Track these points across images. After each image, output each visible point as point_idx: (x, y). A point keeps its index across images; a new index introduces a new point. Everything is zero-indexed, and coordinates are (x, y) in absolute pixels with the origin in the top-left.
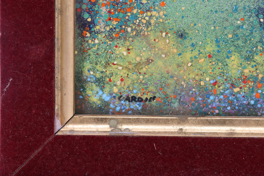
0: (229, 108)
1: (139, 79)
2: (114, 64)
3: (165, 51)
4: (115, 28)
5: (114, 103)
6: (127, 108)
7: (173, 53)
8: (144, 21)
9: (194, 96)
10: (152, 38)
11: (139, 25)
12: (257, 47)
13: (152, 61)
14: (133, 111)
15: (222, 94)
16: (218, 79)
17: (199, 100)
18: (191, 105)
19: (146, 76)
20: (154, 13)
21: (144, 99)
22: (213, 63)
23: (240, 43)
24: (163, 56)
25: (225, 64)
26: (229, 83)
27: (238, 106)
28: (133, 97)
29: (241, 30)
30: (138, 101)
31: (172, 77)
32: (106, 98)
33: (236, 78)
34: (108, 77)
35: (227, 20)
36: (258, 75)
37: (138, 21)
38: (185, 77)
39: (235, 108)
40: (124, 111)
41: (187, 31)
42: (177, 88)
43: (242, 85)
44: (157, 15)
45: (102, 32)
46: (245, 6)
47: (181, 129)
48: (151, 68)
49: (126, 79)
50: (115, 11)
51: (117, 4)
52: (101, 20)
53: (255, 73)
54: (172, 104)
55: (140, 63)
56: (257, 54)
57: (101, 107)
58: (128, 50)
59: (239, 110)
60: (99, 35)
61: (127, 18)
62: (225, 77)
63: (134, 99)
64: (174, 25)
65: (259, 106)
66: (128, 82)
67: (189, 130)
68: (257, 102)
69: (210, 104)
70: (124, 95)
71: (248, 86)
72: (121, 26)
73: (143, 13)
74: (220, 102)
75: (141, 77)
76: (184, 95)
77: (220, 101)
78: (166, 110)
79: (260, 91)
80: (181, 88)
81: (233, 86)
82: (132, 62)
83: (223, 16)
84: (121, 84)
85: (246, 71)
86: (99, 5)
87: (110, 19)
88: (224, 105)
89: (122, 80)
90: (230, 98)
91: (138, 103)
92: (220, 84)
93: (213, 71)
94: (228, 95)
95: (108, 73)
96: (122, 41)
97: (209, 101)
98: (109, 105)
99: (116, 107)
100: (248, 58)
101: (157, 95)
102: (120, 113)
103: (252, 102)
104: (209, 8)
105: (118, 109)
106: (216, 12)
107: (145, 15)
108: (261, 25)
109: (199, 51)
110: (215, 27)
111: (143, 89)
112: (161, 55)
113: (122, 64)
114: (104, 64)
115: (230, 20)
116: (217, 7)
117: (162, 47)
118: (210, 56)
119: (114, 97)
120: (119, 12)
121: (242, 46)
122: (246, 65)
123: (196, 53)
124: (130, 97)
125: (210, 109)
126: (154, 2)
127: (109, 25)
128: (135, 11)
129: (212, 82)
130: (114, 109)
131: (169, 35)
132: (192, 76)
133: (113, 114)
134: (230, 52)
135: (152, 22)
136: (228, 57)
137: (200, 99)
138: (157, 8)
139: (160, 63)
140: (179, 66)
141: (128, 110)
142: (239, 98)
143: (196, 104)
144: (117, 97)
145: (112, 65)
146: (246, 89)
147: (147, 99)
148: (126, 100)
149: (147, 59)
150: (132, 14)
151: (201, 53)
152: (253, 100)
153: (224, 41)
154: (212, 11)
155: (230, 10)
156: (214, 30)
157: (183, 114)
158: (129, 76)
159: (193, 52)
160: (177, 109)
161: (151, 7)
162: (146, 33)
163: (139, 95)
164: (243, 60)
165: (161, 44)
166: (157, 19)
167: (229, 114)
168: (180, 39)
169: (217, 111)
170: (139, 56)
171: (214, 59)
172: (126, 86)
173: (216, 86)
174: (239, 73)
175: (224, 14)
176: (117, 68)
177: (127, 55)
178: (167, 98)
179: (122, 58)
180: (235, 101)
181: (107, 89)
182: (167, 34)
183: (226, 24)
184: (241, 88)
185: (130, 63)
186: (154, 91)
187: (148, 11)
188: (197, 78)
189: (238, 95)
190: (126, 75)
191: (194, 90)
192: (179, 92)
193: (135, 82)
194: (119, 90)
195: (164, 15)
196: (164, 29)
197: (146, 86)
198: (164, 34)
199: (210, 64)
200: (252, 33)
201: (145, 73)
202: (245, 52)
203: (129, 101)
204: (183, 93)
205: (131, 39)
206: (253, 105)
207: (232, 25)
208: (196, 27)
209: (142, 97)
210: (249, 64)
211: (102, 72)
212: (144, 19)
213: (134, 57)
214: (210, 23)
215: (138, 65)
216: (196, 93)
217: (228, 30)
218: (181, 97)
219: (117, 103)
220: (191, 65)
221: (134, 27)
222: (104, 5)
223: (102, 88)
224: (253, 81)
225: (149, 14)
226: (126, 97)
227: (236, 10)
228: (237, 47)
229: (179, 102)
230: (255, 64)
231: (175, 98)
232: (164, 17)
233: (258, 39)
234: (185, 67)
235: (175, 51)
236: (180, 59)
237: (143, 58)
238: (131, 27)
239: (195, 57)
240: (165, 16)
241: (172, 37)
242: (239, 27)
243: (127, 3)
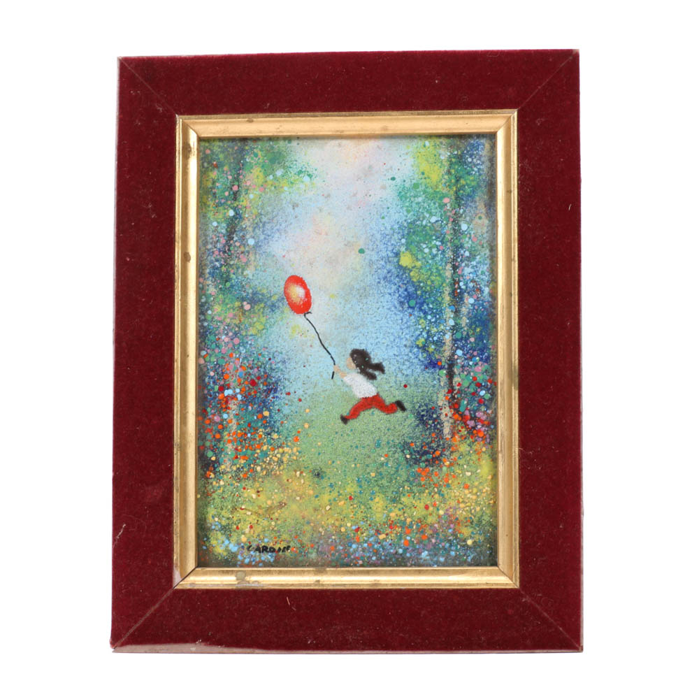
0: (374, 558)
1: (270, 525)
2: (242, 509)
3: (300, 493)
4: (242, 468)
5: (242, 554)
6: (258, 559)
7: (309, 495)
8: (276, 459)
9: (334, 545)
10: (285, 478)
11: (269, 464)
12: (404, 487)
13: (285, 504)
14: (264, 564)
15: (366, 542)
16: (361, 524)
17: (339, 550)
18: (331, 555)
19: (279, 522)
20: (286, 449)
21: (277, 549)
22: (355, 506)
23: (384, 482)
24: (298, 498)
25: (368, 507)
26: (373, 529)
27: (384, 555)
28: (264, 547)
29: (385, 468)
30: (270, 551)
31: (308, 523)
32: (233, 548)
33: (382, 523)
34: (235, 524)
35: (369, 457)
36: (406, 520)
37: (268, 459)
38: (323, 523)
39: (381, 559)
40: (253, 563)
41: (324, 470)
42: (314, 536)
43: (389, 531)
44: (290, 451)
45: (228, 472)
46: (388, 440)
47: (319, 581)
48: (285, 513)
49: (255, 526)
50: (243, 447)
51: (245, 440)
52: (226, 459)
53: (402, 517)
54: (309, 555)
55: (271, 507)
56: (404, 495)
57: (227, 559)
58: (258, 492)
59: (385, 560)
60: (225, 476)
61: (256, 455)
62: (369, 522)
63: (265, 549)
64: (310, 462)
65: (408, 555)
66: (258, 529)
67: (327, 581)
68: (406, 550)
69: (352, 554)
70: (254, 545)
71: (395, 532)
72: (250, 465)
73: (273, 449)
74: (364, 552)
75: (273, 523)
76: (322, 544)
77: (364, 550)
78: (302, 561)
79: (408, 538)
80: (319, 535)
81: (378, 532)
82: (263, 506)
83: (363, 451)
84: (250, 532)
85: (392, 515)
86: (225, 441)
87: (237, 458)
88: (368, 555)
89: (251, 527)
90: (376, 546)
91: (270, 554)
92: (363, 530)
93: (354, 515)
94: (373, 543)
95: (235, 519)
96: (250, 482)
97: (351, 550)
98: (237, 557)
99: (245, 558)
100: (395, 500)
101: (292, 544)
102: (249, 565)
103: (401, 551)
104: (349, 443)
105: (247, 561)
106: (357, 447)
107: (276, 452)
108: (407, 462)
109: (339, 492)
110: (355, 465)
111: (275, 538)
112: (295, 498)
113: (251, 508)
114: (231, 509)
115: (372, 456)
116: (357, 442)
117: (296, 488)
118: (351, 498)
119: (243, 547)
120: (247, 449)
121: (387, 486)
122: (393, 508)
123: (335, 494)
124: (261, 546)
125: (353, 559)
126: (286, 438)
127: (236, 464)
128: (265, 448)
129: (354, 528)
130: (243, 562)
131: (304, 474)
132: (331, 521)
133: (241, 566)
134: (373, 493)
135: (285, 459)
136: (371, 499)
137: (341, 548)
138: (289, 444)
139: (294, 507)
140: (315, 510)
141: (260, 562)
142: (385, 546)
143: (337, 554)
144: (246, 547)
145: (240, 510)
146: (393, 535)
147: (280, 549)
148: (256, 550)
149: (280, 503)
150: (262, 451)
151: (341, 494)
152: (401, 548)
153: (366, 481)
154: (351, 446)
155: (372, 445)
156: (355, 468)
157: (322, 566)
158: (259, 523)
159: (332, 494)
160: (315, 561)
161: (283, 443)
162: (278, 473)
163: (271, 545)
164: (389, 502)
165: (295, 485)
166: (290, 456)
167: (374, 565)
168: (316, 479)
169: (360, 562)
170: (270, 499)
171: (356, 501)
172: (256, 534)
173: (359, 532)
174: (385, 516)
175: (366, 450)
176: (245, 514)
177: (256, 498)
178: (303, 547)
179: (251, 501)
180: (381, 549)
181: (234, 538)
182: (301, 473)
183: (368, 461)
184: (387, 534)
185: (260, 507)
186: (289, 539)
187: (279, 447)
188: (337, 524)
189: (384, 543)
190: (256, 521)
191: (333, 537)
192: (317, 540)
193: (266, 529)
194: (249, 538)
195: (297, 451)
196: (297, 466)
197: (278, 534)
198: (298, 473)
199: (351, 507)
200: (397, 471)
201: (277, 519)
202: (390, 493)
203: (260, 552)
204: (321, 542)
205: (260, 480)
206: (401, 555)
207: (375, 462)
208: (334, 465)
209: (274, 547)
210: (396, 507)
211: (228, 519)
212: (276, 456)
213: (265, 501)
214: (349, 460)
215: (270, 509)
216: (336, 541)
217: (370, 468)
218: (319, 546)
219: (245, 554)
220: (330, 509)
221: (264, 466)
222: (230, 441)
223: (229, 538)
224: (401, 526)
225: (281, 450)
226: (256, 547)
227: (379, 445)
228: (381, 487)
229: (317, 553)
230: (402, 506)
231: (312, 547)
232: (298, 453)
233: (404, 477)
234: (323, 511)
235: (311, 492)
236: (317, 502)
237: (274, 502)
238: (261, 466)
239: (334, 500)
240: (300, 452)
241: (307, 476)
242: (382, 464)
243: (255, 439)
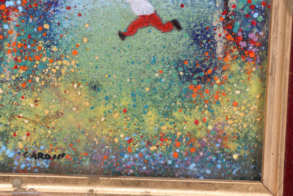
0: (144, 168)
1: (47, 133)
2: (19, 117)
3: (77, 104)
4: (21, 78)
5: (18, 160)
6: (33, 165)
7: (85, 107)
8: (54, 71)
9: (107, 154)
10: (62, 89)
11: (48, 75)
12: (176, 103)
13: (62, 114)
14: (39, 170)
15: (137, 152)
16: (134, 135)
17: (112, 159)
18: (104, 163)
19: (55, 131)
20: (65, 62)
21: (52, 156)
22: (129, 118)
23: (158, 97)
24: (74, 109)
25: (141, 120)
26: (145, 141)
27: (154, 166)
28: (39, 153)
29: (159, 83)
30: (46, 158)
31: (83, 133)
32: (10, 154)
33: (153, 135)
34: (13, 131)
35: (144, 72)
36: (176, 133)
37: (47, 70)
38: (97, 133)
39: (151, 168)
40: (29, 169)
41: (100, 83)
42: (89, 144)
43: (159, 143)
44: (68, 64)
45: (7, 81)
46: (163, 57)
47: (92, 191)
48: (61, 122)
49: (32, 134)
50: (22, 58)
51: (25, 51)
52: (6, 68)
53: (173, 130)
54: (83, 163)
55: (48, 116)
56: (175, 110)
57: (4, 164)
58: (36, 101)
59: (155, 171)
60: (4, 84)
61: (35, 66)
62: (141, 134)
63: (41, 156)
64: (87, 75)
65: (177, 166)
66: (35, 137)
67: (101, 191)
68: (174, 161)
69: (124, 163)
70: (30, 152)
71: (165, 144)
72: (28, 75)
73: (52, 61)
74: (135, 161)
75: (50, 132)
76: (96, 153)
77: (135, 160)
78: (76, 169)
79: (178, 151)
80: (93, 144)
81: (149, 143)
82: (40, 115)
83: (139, 67)
84: (27, 139)
85: (164, 128)
86: (5, 51)
87: (16, 68)
88: (139, 165)
89: (28, 135)
90: (146, 157)
91: (45, 160)
92: (135, 142)
93: (128, 127)
94: (144, 154)
95: (12, 126)
96: (29, 91)
97: (123, 159)
98: (13, 162)
99: (21, 164)
100: (167, 114)
101: (67, 152)
102: (25, 171)
103: (170, 162)
104: (125, 59)
105: (23, 166)
106: (133, 63)
107: (55, 64)
108: (181, 78)
109: (114, 105)
110: (131, 79)
111: (51, 145)
112: (72, 109)
113: (28, 117)
114: (9, 117)
115: (147, 72)
116: (134, 58)
117: (73, 99)
118: (125, 111)
119: (19, 153)
120: (26, 60)
121: (160, 101)
122: (164, 122)
123: (110, 107)
124: (37, 153)
125: (124, 168)
126: (65, 50)
127: (15, 74)
128: (44, 59)
129: (127, 139)
130: (18, 167)
131: (81, 86)
132: (105, 132)
133: (17, 172)
134: (146, 107)
135: (63, 71)
136: (145, 113)
137: (114, 157)
138: (68, 57)
139: (70, 117)
140: (91, 120)
141: (34, 168)
142: (156, 157)
143: (109, 163)
144: (22, 153)
145: (18, 118)
146: (163, 147)
147: (55, 156)
148: (32, 156)
149: (57, 112)
150: (41, 62)
151: (116, 107)
152: (170, 159)
153: (140, 95)
154: (128, 62)
155: (148, 62)
156: (130, 83)
157: (95, 173)
158: (36, 130)
159: (107, 106)
160: (88, 168)
161: (62, 56)
162: (56, 84)
163: (47, 152)
164: (161, 116)
165: (72, 96)
166: (68, 68)
167: (145, 175)
168: (93, 92)
169: (131, 171)
170: (48, 108)
171: (129, 114)
172: (33, 141)
173: (131, 144)
174: (156, 129)
175: (142, 65)
176: (23, 122)
177: (34, 107)
178: (78, 155)
179: (29, 110)
180: (151, 160)
181: (11, 144)
182: (79, 85)
183: (143, 76)
184: (158, 146)
185: (37, 116)
186: (64, 147)
187: (58, 59)
188: (111, 134)
189: (155, 154)
190: (33, 129)
191: (107, 147)
192: (91, 149)
193: (43, 137)
194: (25, 145)
195: (76, 64)
196: (76, 80)
197: (54, 142)
198: (76, 85)
199: (125, 119)
200: (171, 87)
201: (54, 128)
202: (163, 108)
203: (36, 158)
204: (95, 151)
205: (39, 90)
206: (170, 165)
207: (149, 77)
208: (110, 78)
209: (50, 154)
210: (167, 121)
211: (6, 126)
212: (54, 68)
213: (42, 110)
214: (125, 74)
215: (47, 118)
216: (109, 151)
217: (145, 83)
218: (92, 155)
219: (22, 159)
220: (105, 120)
221: (42, 77)
222: (10, 51)
223: (6, 143)
224: (171, 139)
225: (60, 63)
226: (32, 154)
227: (154, 61)
228: (154, 101)
229: (90, 161)
230: (173, 120)
231: (86, 155)
232: (76, 66)
233: (177, 93)
234: (98, 122)
235: (87, 104)
236: (92, 113)
237: (52, 111)
238: (40, 77)
239: (109, 112)
240: (78, 65)
241: (84, 88)
242: (157, 80)
243: (35, 51)
